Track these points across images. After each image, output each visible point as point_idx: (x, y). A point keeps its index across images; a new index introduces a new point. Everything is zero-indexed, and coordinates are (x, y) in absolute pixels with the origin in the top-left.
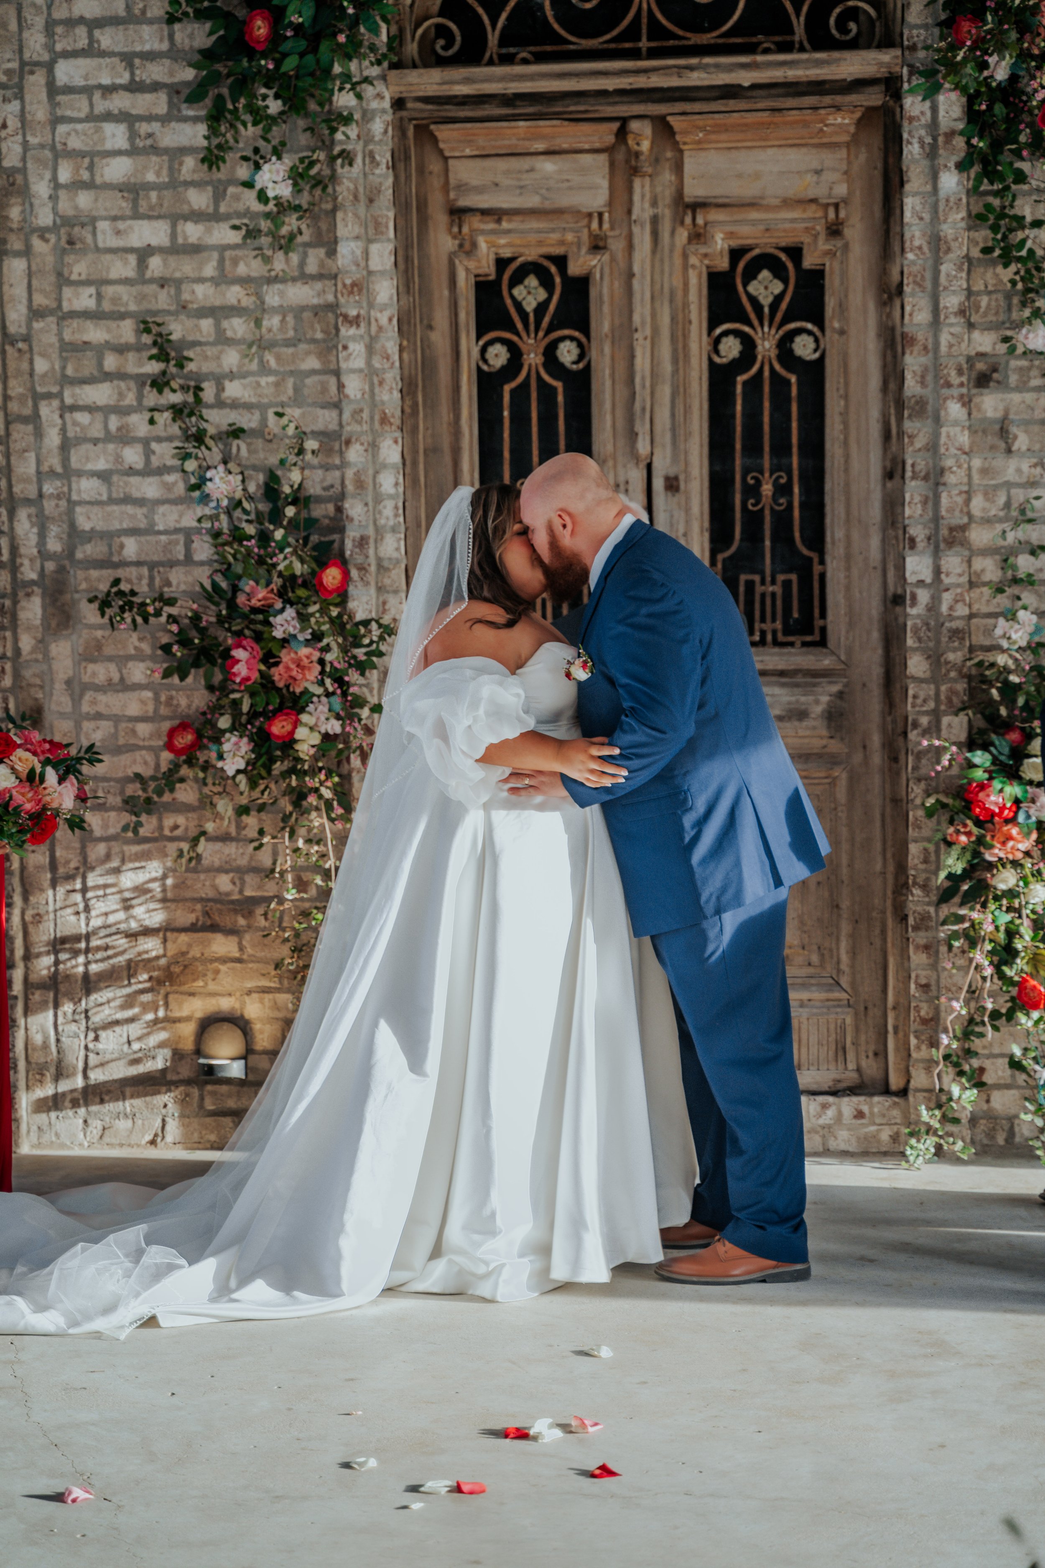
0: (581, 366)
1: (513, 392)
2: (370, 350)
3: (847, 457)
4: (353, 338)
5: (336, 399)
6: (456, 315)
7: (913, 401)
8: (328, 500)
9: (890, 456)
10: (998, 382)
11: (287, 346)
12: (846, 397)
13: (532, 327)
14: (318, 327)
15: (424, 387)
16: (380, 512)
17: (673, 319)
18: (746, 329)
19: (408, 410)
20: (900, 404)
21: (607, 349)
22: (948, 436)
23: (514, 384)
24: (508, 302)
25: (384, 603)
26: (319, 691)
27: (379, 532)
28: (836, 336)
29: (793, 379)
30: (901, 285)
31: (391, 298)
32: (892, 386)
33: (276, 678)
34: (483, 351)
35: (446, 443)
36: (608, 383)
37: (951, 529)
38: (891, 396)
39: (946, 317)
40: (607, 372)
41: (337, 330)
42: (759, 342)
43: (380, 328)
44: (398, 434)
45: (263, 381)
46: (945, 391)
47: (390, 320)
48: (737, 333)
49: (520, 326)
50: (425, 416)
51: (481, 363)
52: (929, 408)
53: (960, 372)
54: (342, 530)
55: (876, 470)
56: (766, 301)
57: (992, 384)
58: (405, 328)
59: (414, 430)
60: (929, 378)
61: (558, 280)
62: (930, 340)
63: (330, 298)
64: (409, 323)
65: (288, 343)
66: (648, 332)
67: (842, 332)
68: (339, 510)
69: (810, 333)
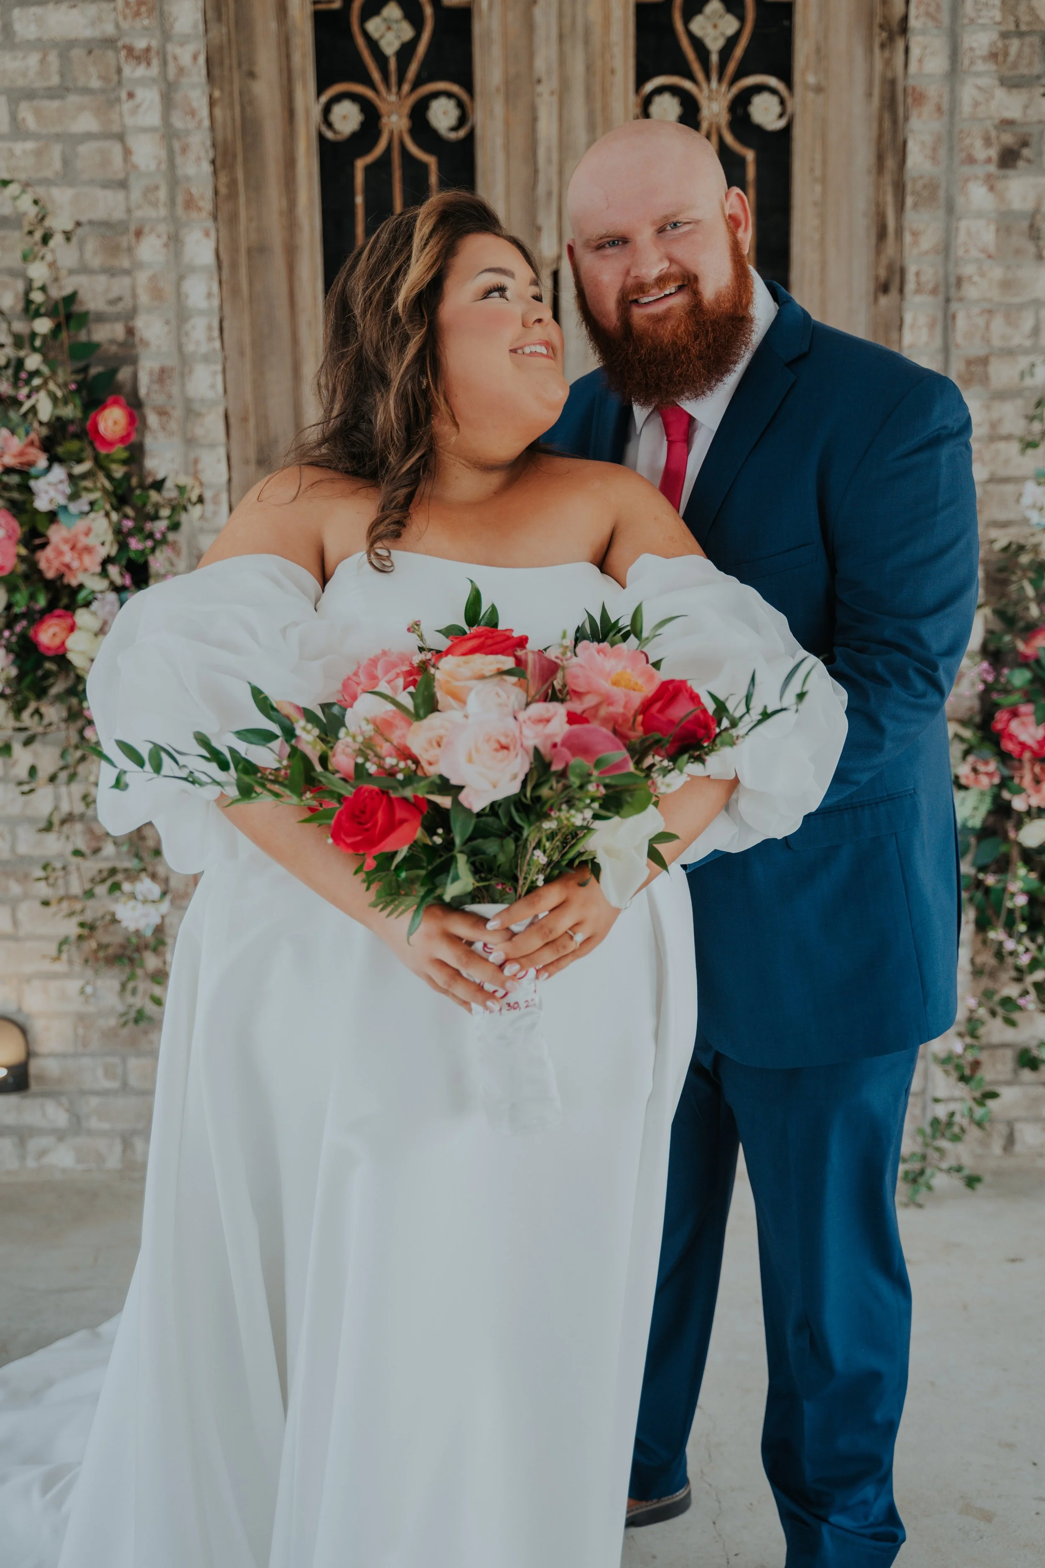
0: (462, 133)
1: (368, 169)
2: (168, 101)
3: (824, 265)
4: (143, 82)
5: (121, 176)
6: (288, 57)
7: (920, 184)
8: (117, 318)
9: (884, 261)
10: (1029, 161)
11: (52, 97)
12: (823, 180)
13: (393, 79)
14: (92, 70)
15: (246, 160)
16: (187, 334)
17: (589, 68)
18: (687, 85)
19: (223, 190)
20: (900, 188)
21: (499, 109)
22: (969, 233)
23: (369, 159)
24: (360, 41)
25: (196, 462)
26: (102, 584)
27: (185, 361)
28: (811, 95)
29: (750, 156)
30: (905, 19)
31: (195, 26)
32: (890, 163)
33: (43, 565)
34: (327, 110)
35: (276, 238)
36: (500, 157)
37: (969, 363)
38: (888, 178)
39: (972, 63)
40: (499, 141)
41: (119, 71)
42: (704, 103)
43: (181, 71)
44: (210, 224)
45: (20, 147)
46: (966, 170)
47: (195, 58)
48: (675, 90)
49: (376, 76)
50: (248, 202)
51: (324, 129)
52: (942, 194)
53: (987, 142)
54: (133, 361)
55: (862, 284)
56: (714, 45)
57: (1021, 164)
58: (216, 72)
59: (233, 219)
60: (942, 152)
61: (428, 11)
62: (946, 98)
63: (109, 29)
64: (222, 63)
65: (52, 93)
66: (554, 84)
67: (819, 89)
68: (130, 332)
69: (773, 91)
